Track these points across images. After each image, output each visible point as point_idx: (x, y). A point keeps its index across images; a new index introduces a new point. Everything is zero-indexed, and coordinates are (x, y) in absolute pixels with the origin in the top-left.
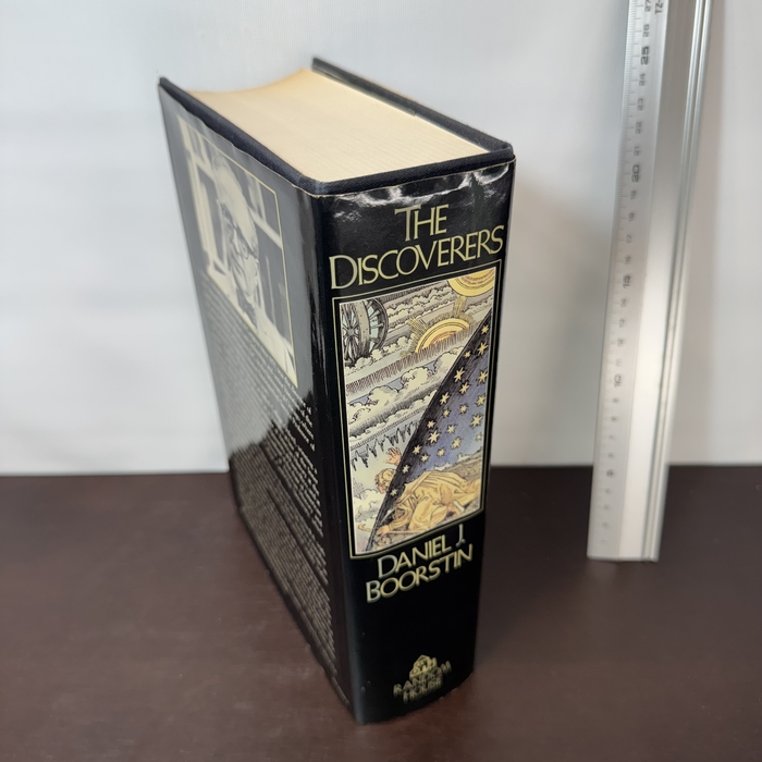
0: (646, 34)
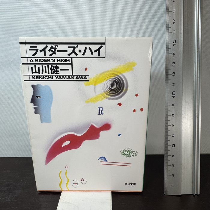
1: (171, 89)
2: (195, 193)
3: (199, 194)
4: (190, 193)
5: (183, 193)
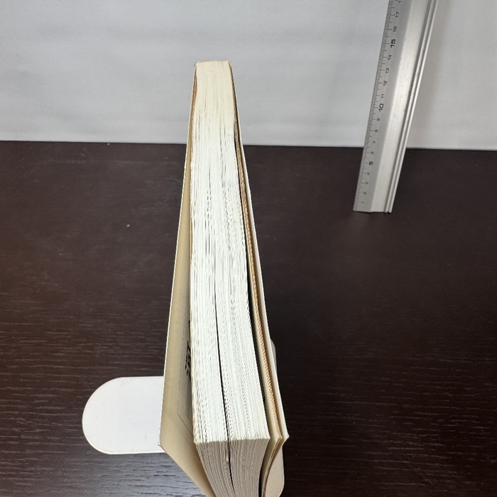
1: (379, 101)
2: (387, 211)
3: (390, 211)
4: (380, 210)
5: (373, 210)
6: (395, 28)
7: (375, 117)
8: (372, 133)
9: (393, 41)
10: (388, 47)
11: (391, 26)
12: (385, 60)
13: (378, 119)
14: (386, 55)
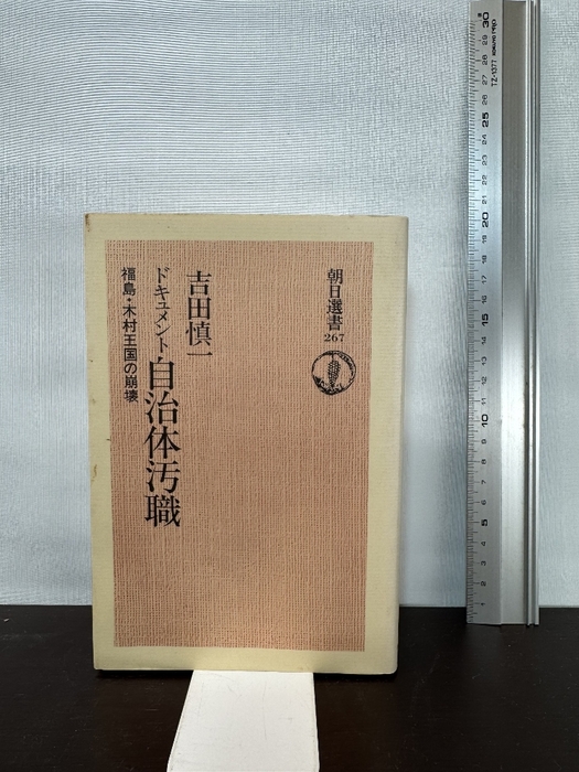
0: (484, 103)
1: (478, 410)
2: (530, 622)
3: (537, 623)
4: (518, 620)
6: (484, 299)
7: (478, 437)
8: (477, 466)
9: (485, 317)
10: (478, 325)
11: (477, 296)
12: (477, 345)
13: (484, 441)
14: (478, 336)
